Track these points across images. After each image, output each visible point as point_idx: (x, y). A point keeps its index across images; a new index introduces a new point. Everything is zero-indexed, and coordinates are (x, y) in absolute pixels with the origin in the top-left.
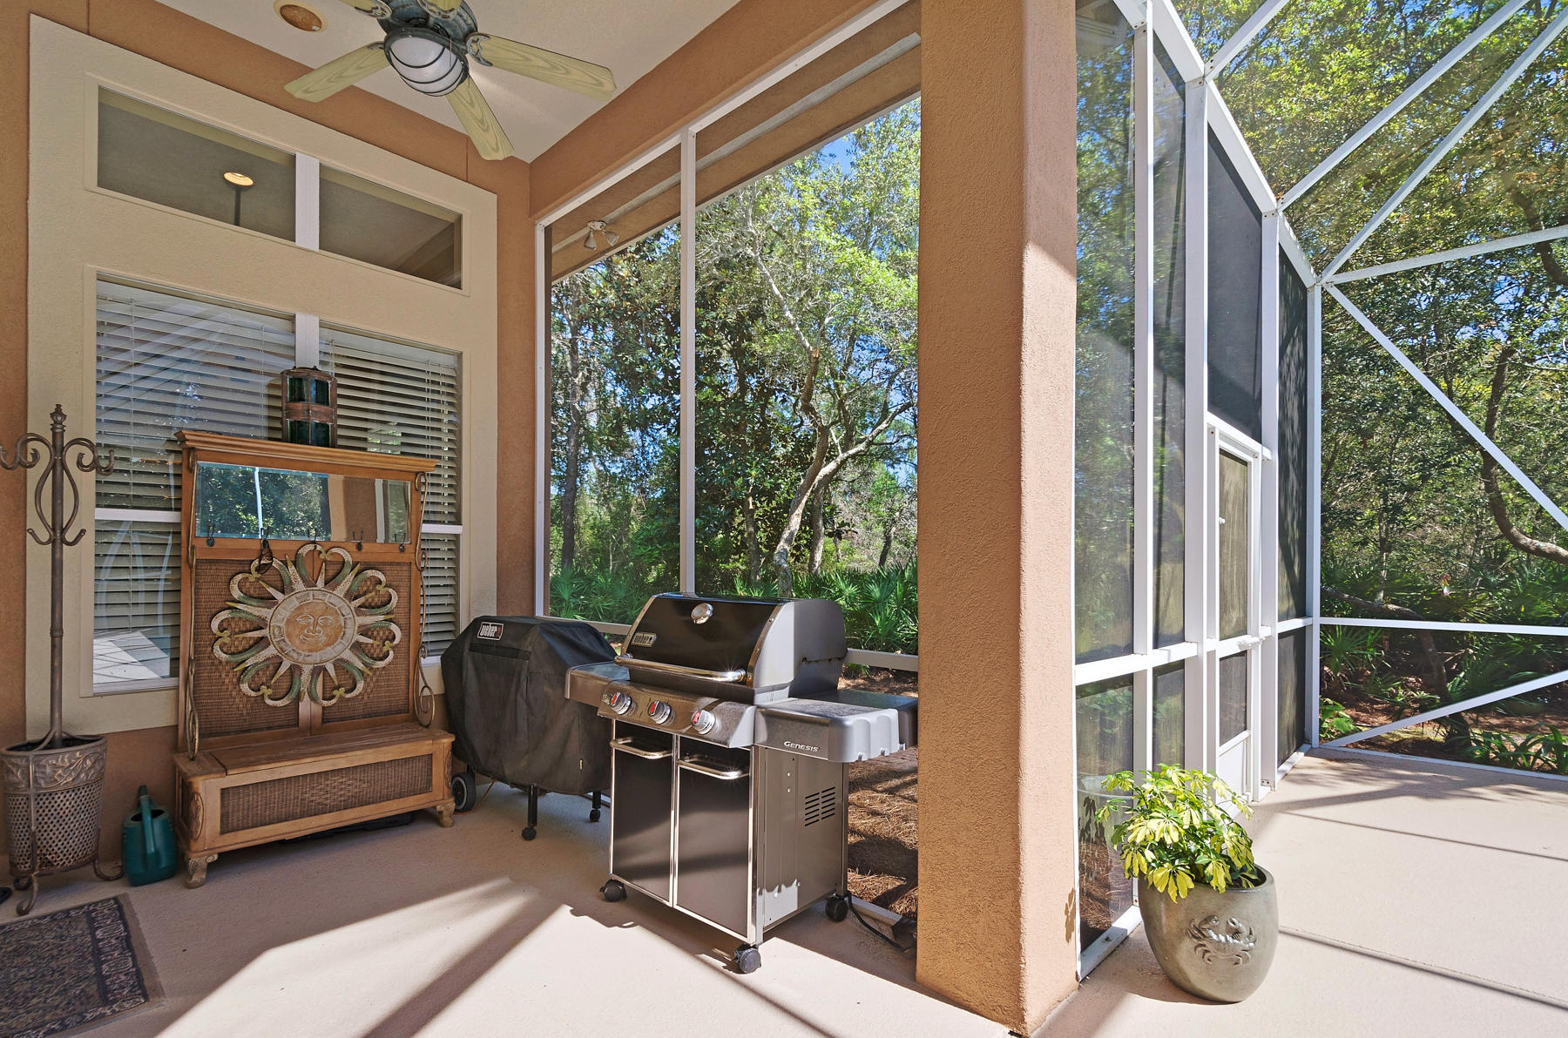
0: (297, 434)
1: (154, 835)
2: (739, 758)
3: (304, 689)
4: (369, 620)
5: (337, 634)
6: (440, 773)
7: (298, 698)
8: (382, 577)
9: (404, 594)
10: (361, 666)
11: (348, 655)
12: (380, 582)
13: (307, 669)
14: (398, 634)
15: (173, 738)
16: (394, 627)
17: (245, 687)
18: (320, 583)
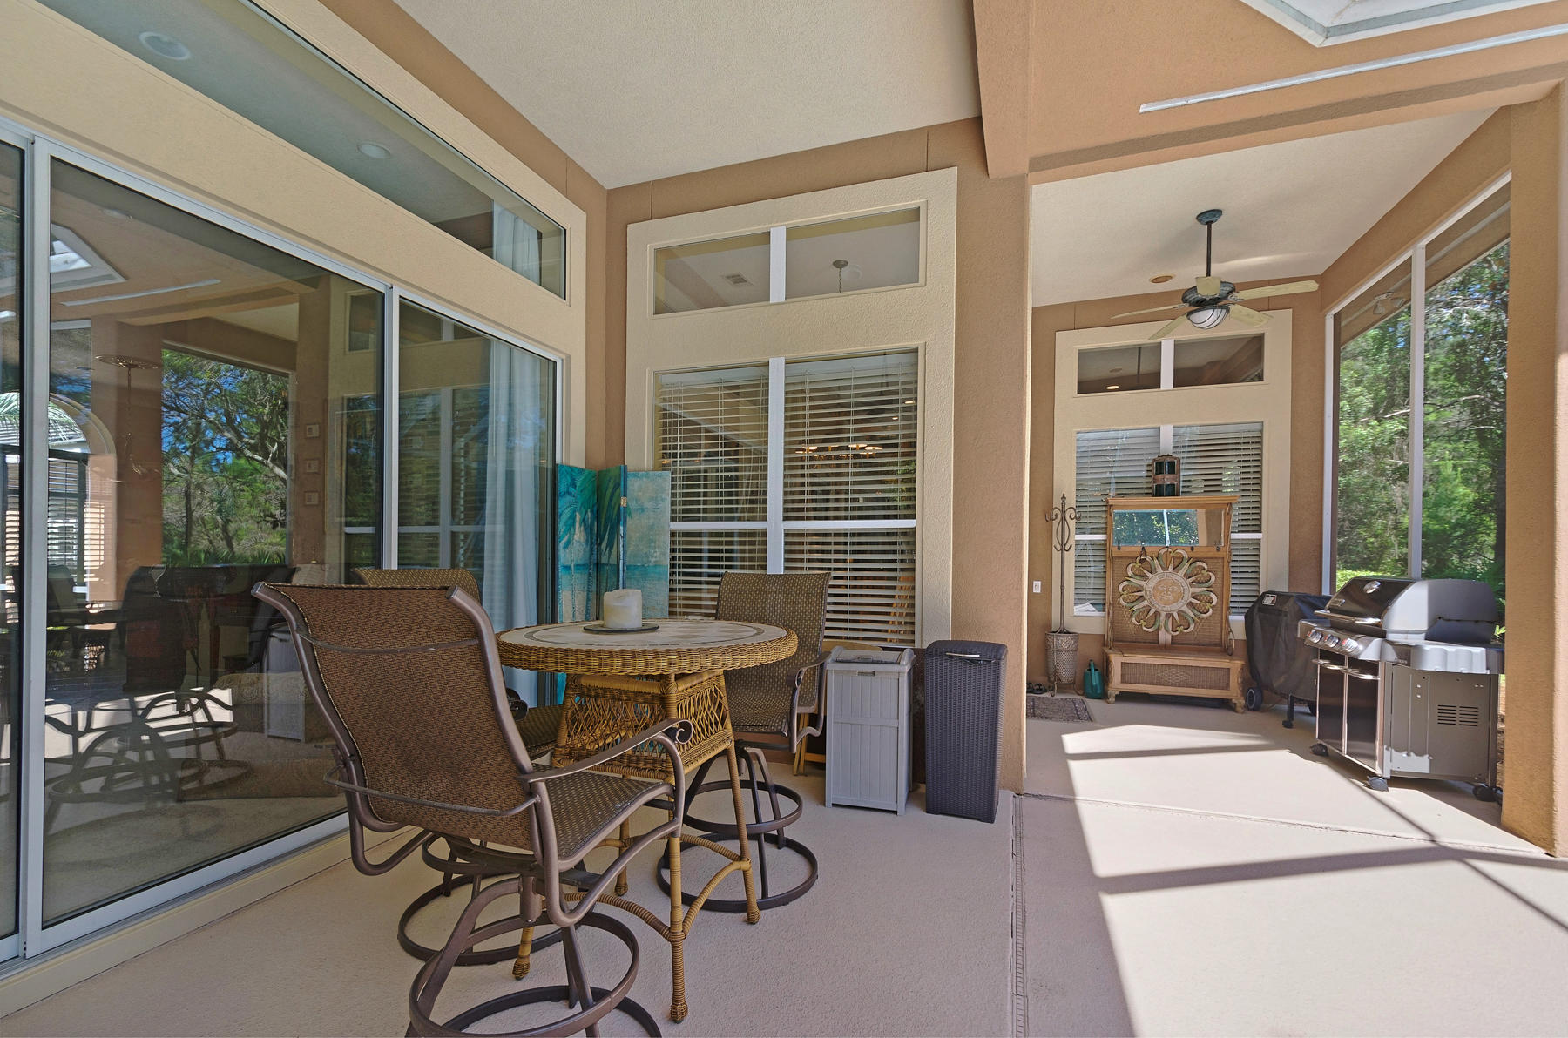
0: (1159, 492)
1: (1095, 679)
2: (1371, 667)
3: (1162, 624)
4: (1197, 590)
5: (1180, 596)
6: (1235, 680)
7: (1158, 629)
8: (1206, 566)
9: (1219, 575)
10: (1193, 616)
11: (1185, 608)
12: (1204, 569)
13: (1163, 614)
14: (1215, 599)
15: (1103, 641)
16: (1212, 595)
17: (1133, 620)
18: (1170, 569)
